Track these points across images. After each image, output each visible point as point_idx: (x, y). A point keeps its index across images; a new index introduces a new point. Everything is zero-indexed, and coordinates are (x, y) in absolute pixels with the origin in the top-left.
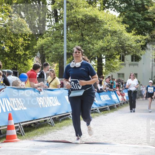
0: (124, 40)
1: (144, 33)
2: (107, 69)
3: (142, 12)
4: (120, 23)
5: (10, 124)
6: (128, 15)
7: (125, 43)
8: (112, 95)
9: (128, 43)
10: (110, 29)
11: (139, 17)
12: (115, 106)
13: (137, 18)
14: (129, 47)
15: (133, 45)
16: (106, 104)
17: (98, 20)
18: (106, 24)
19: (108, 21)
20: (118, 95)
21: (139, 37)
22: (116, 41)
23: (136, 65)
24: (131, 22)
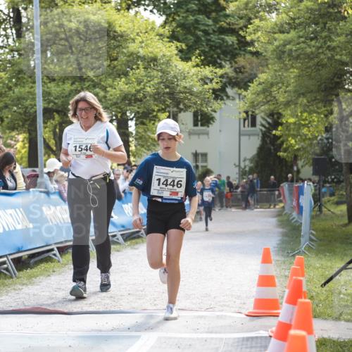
0: (175, 77)
1: (219, 61)
3: (214, 14)
4: (166, 39)
6: (182, 21)
7: (177, 85)
9: (183, 84)
10: (142, 52)
11: (208, 26)
13: (202, 28)
14: (186, 93)
15: (195, 89)
17: (115, 32)
18: (134, 42)
19: (138, 34)
21: (207, 71)
22: (156, 81)
23: (203, 134)
24: (190, 37)
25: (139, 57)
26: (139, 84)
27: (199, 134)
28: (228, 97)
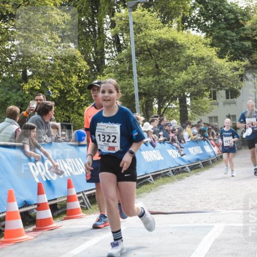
0: (215, 68)
1: (240, 58)
2: (193, 112)
3: (236, 29)
4: (208, 46)
5: (70, 194)
6: (216, 35)
7: (217, 73)
8: (205, 147)
9: (221, 72)
10: (195, 55)
11: (233, 36)
12: (210, 161)
13: (229, 38)
14: (223, 78)
15: (228, 75)
16: (198, 160)
17: (178, 44)
18: (189, 49)
19: (191, 44)
20: (212, 147)
21: (235, 64)
22: (204, 71)
23: (233, 103)
24: (222, 44)
25: (193, 57)
26: (194, 74)
27: (230, 104)
28: (247, 79)
